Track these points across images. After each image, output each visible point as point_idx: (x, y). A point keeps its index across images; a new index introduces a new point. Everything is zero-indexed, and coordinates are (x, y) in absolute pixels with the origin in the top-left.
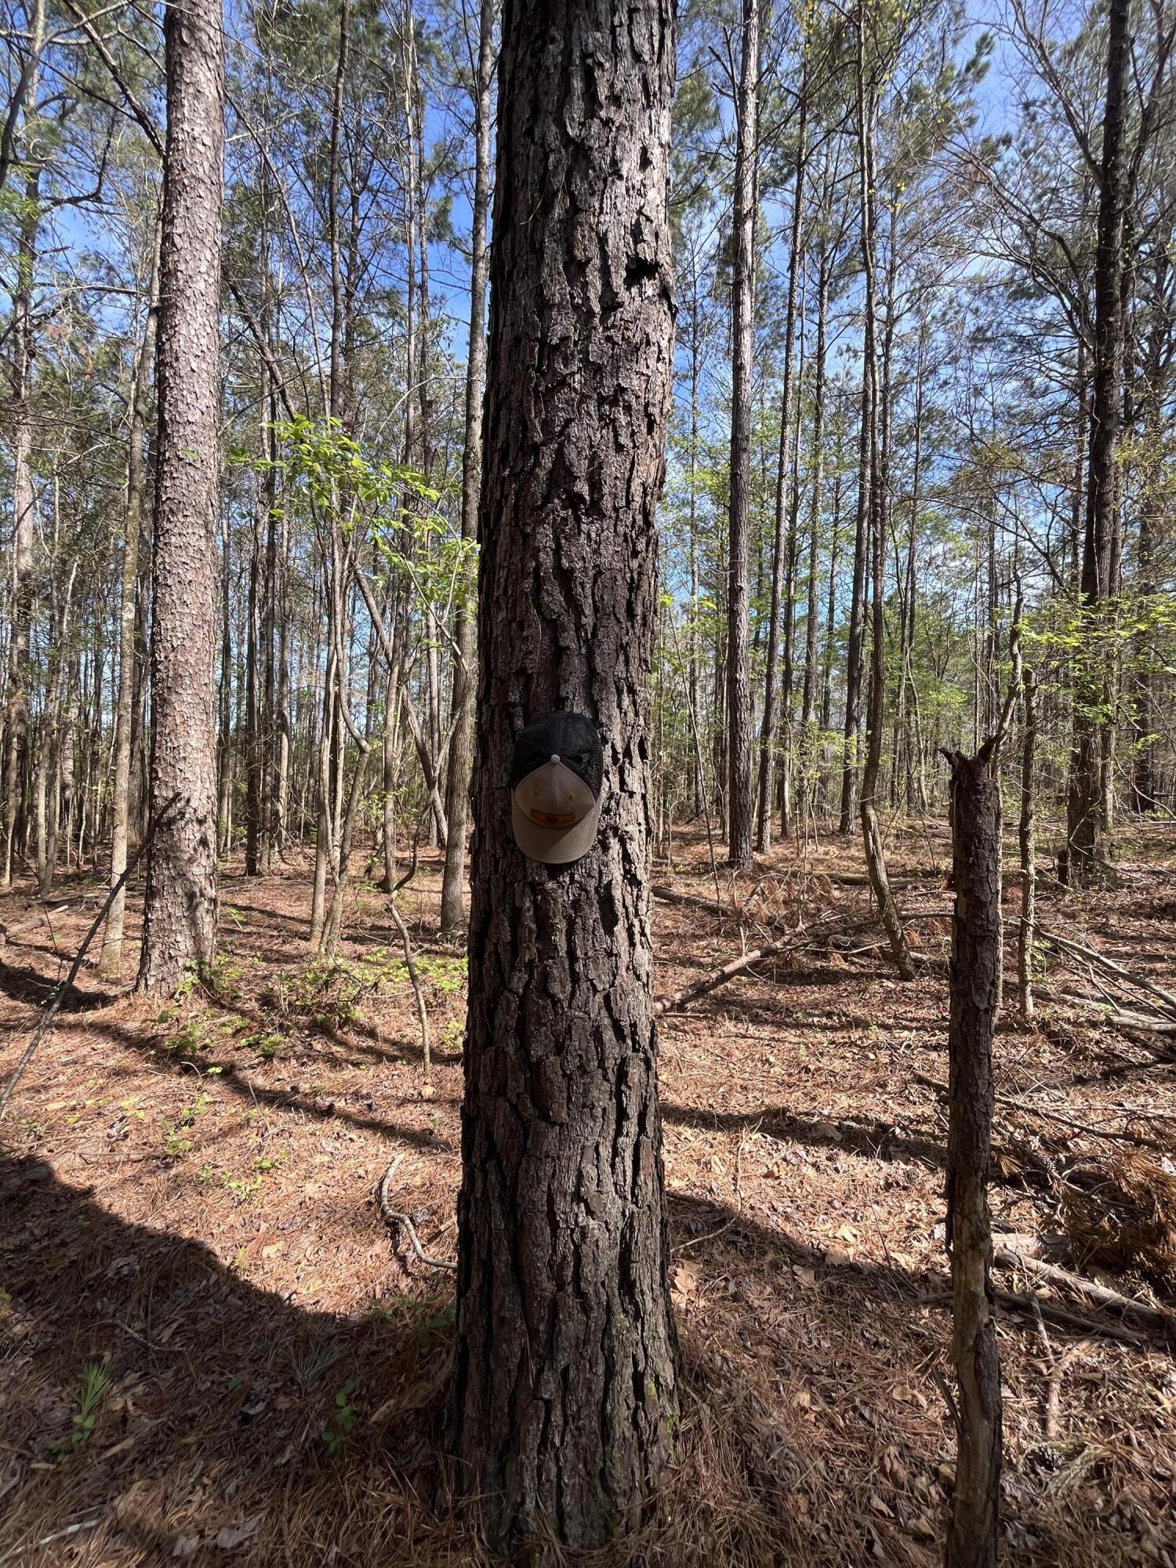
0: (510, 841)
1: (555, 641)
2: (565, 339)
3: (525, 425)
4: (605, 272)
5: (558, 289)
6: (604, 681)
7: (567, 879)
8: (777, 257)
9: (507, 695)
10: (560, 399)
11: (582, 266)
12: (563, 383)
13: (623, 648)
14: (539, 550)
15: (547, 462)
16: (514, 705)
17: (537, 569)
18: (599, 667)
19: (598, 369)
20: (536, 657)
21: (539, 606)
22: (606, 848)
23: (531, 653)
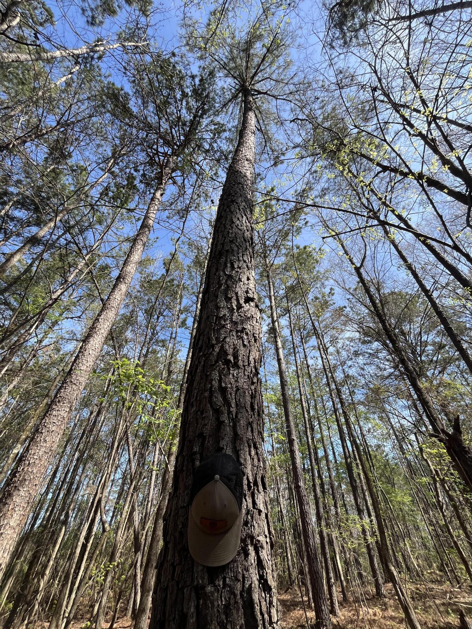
0: (185, 549)
1: (218, 419)
2: (225, 315)
3: (209, 339)
4: (238, 300)
5: (223, 304)
6: (241, 439)
7: (221, 583)
8: (286, 332)
9: (192, 448)
10: (222, 331)
11: (230, 299)
12: (224, 326)
13: (250, 424)
14: (212, 380)
15: (217, 350)
16: (195, 453)
17: (211, 388)
18: (239, 432)
19: (236, 323)
20: (208, 427)
21: (211, 402)
22: (247, 554)
23: (206, 425)
